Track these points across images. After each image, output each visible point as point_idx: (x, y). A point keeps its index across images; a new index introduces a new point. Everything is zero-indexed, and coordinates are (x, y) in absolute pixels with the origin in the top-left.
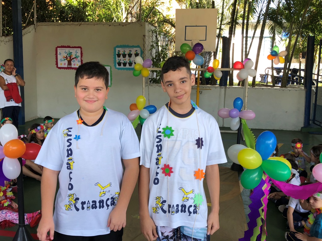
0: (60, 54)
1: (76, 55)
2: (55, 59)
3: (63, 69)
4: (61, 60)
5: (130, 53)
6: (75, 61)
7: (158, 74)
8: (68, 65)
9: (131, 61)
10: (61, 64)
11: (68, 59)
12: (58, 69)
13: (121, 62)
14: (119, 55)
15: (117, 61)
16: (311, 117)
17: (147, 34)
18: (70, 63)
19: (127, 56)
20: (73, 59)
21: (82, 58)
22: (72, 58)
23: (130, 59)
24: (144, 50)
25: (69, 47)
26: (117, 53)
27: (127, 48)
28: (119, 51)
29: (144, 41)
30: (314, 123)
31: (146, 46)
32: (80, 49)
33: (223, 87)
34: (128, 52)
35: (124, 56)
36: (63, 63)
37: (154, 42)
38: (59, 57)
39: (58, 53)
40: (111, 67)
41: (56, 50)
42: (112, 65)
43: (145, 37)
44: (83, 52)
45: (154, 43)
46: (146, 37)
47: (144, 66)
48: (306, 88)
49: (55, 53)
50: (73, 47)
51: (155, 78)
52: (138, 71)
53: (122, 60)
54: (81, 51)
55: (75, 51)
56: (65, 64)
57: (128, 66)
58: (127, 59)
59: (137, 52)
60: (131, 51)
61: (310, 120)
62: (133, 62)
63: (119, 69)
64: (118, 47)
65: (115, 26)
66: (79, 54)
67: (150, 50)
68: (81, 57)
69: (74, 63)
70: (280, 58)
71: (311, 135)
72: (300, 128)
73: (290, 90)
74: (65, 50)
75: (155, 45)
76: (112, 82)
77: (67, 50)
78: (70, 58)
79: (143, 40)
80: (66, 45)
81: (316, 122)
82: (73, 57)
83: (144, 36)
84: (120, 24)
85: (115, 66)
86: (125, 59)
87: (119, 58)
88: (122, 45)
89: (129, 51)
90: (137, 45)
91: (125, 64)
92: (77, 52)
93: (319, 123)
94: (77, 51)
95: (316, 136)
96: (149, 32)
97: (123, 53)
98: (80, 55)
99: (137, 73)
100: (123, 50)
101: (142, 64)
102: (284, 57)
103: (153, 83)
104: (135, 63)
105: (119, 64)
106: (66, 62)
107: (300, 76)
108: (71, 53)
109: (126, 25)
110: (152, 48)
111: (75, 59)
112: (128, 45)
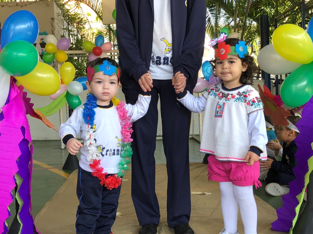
17: (55, 17)
29: (52, 25)
37: (65, 29)
46: (55, 20)
47: (58, 48)
52: (51, 54)
65: (10, 7)
83: (53, 19)
84: (17, 4)
96: (59, 16)
101: (56, 46)
109: (26, 5)
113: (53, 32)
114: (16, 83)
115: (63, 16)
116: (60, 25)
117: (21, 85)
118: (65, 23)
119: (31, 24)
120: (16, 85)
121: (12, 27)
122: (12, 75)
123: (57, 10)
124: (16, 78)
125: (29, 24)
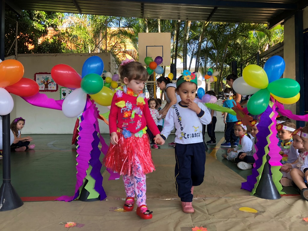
0: (38, 79)
6: (52, 84)
8: (45, 88)
11: (45, 83)
25: (46, 73)
29: (109, 67)
36: (41, 87)
38: (38, 82)
41: (34, 76)
46: (111, 64)
52: (108, 83)
65: (85, 56)
69: (50, 86)
74: (42, 76)
82: (50, 81)
84: (89, 54)
96: (113, 61)
108: (48, 78)
113: (109, 70)
114: (90, 98)
115: (116, 62)
116: (114, 66)
117: (93, 100)
118: (117, 65)
119: (99, 64)
120: (90, 100)
121: (89, 66)
122: (88, 94)
123: (112, 58)
124: (90, 95)
125: (98, 64)
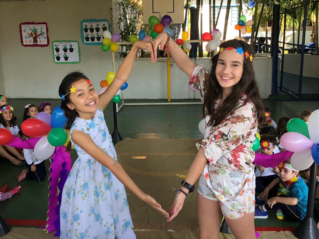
0: (25, 31)
1: (41, 31)
2: (20, 37)
3: (29, 47)
4: (26, 38)
5: (98, 27)
6: (41, 37)
7: (128, 48)
8: (33, 42)
9: (99, 36)
10: (27, 42)
11: (33, 36)
12: (23, 46)
13: (89, 36)
14: (86, 30)
15: (85, 36)
16: (279, 85)
17: (114, 7)
18: (35, 40)
19: (95, 30)
20: (39, 35)
21: (48, 35)
22: (37, 35)
23: (98, 33)
24: (111, 23)
25: (33, 23)
26: (84, 28)
27: (95, 22)
28: (86, 25)
30: (281, 90)
31: (114, 20)
32: (45, 25)
33: (193, 59)
34: (96, 27)
35: (92, 30)
36: (28, 41)
38: (24, 34)
39: (23, 30)
40: (78, 43)
41: (20, 27)
42: (80, 40)
43: (112, 10)
44: (48, 28)
45: (122, 16)
47: (112, 40)
48: (273, 57)
49: (19, 31)
50: (37, 24)
51: (125, 52)
52: (106, 46)
53: (90, 35)
54: (47, 27)
55: (40, 27)
56: (30, 41)
57: (96, 41)
58: (95, 33)
59: (105, 26)
60: (99, 25)
61: (277, 88)
62: (101, 36)
63: (87, 44)
64: (85, 21)
66: (44, 30)
67: (118, 23)
68: (47, 33)
69: (40, 40)
70: (247, 27)
71: (278, 102)
72: (268, 96)
73: (257, 59)
74: (29, 27)
75: (123, 18)
76: (81, 58)
77: (32, 26)
78: (36, 35)
79: (111, 13)
80: (31, 22)
81: (283, 89)
82: (39, 34)
85: (83, 41)
86: (93, 34)
87: (87, 33)
88: (89, 19)
89: (97, 25)
90: (104, 19)
91: (93, 39)
92: (42, 29)
93: (285, 91)
94: (43, 27)
95: (283, 103)
96: (116, 4)
97: (90, 27)
98: (46, 32)
99: (105, 48)
100: (90, 24)
101: (110, 39)
102: (251, 27)
103: (123, 57)
104: (103, 38)
105: (87, 39)
106: (32, 39)
107: (267, 45)
108: (37, 29)
110: (120, 22)
111: (40, 36)
112: (95, 19)
